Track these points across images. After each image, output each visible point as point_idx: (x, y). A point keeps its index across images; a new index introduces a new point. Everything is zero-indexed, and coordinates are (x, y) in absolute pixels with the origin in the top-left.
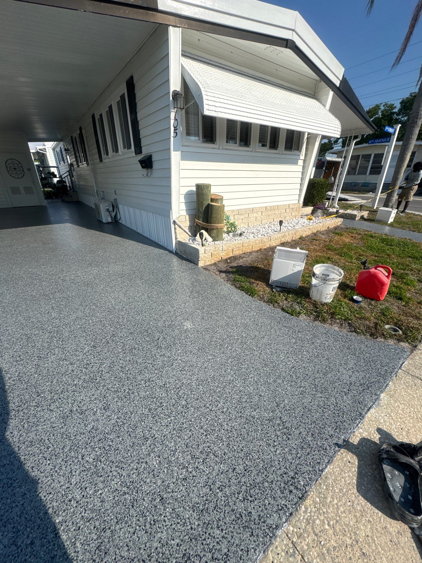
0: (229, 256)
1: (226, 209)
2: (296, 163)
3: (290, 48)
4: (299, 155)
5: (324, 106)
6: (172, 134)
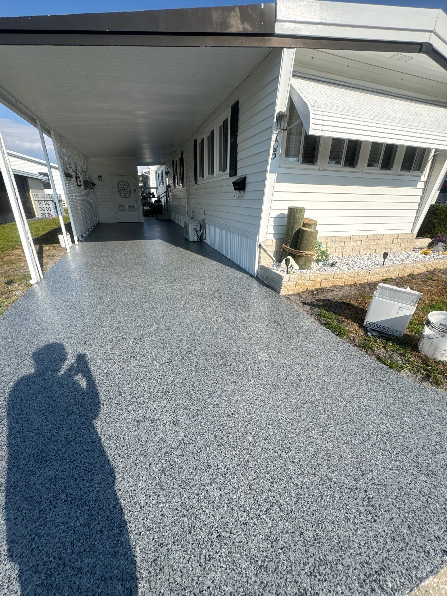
0: (316, 288)
1: (319, 235)
2: (415, 186)
3: (425, 52)
4: (420, 176)
6: (271, 156)
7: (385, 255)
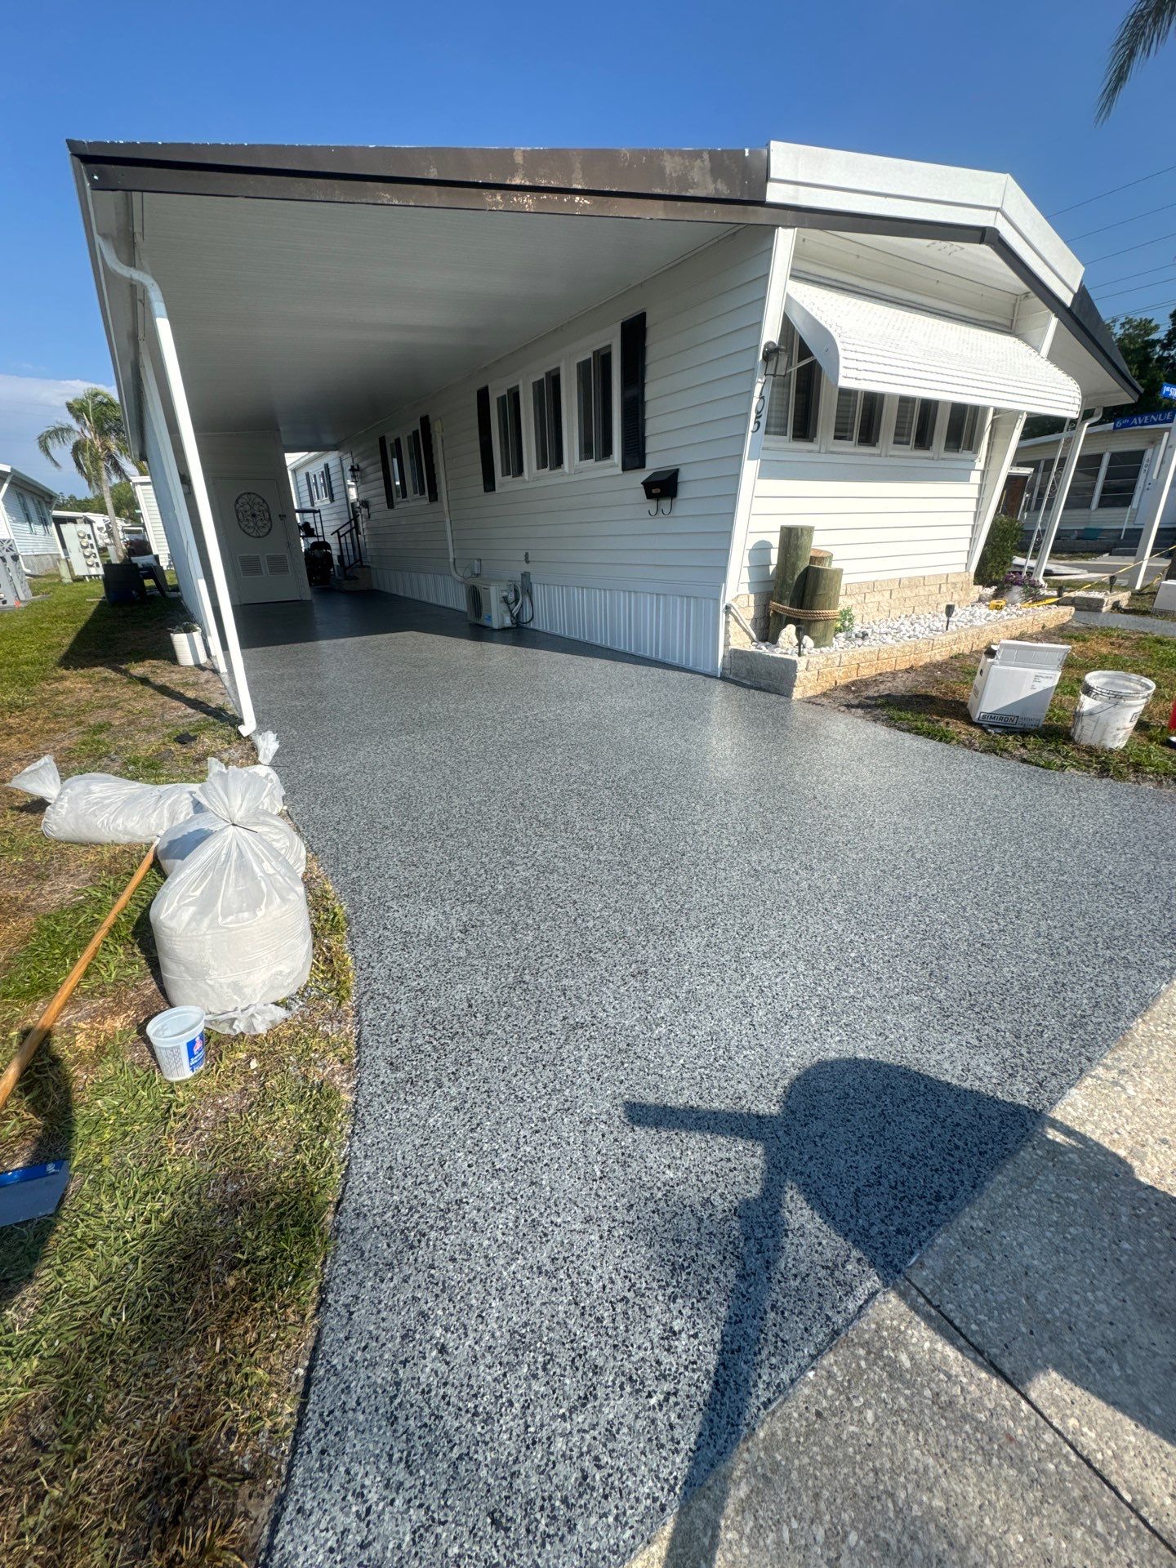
0: (850, 680)
1: (845, 580)
3: (989, 243)
5: (1037, 349)
6: (752, 426)
7: (950, 610)
